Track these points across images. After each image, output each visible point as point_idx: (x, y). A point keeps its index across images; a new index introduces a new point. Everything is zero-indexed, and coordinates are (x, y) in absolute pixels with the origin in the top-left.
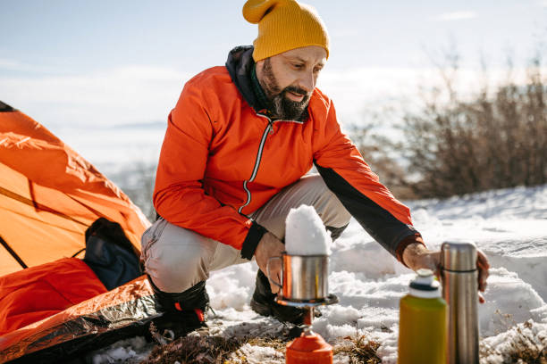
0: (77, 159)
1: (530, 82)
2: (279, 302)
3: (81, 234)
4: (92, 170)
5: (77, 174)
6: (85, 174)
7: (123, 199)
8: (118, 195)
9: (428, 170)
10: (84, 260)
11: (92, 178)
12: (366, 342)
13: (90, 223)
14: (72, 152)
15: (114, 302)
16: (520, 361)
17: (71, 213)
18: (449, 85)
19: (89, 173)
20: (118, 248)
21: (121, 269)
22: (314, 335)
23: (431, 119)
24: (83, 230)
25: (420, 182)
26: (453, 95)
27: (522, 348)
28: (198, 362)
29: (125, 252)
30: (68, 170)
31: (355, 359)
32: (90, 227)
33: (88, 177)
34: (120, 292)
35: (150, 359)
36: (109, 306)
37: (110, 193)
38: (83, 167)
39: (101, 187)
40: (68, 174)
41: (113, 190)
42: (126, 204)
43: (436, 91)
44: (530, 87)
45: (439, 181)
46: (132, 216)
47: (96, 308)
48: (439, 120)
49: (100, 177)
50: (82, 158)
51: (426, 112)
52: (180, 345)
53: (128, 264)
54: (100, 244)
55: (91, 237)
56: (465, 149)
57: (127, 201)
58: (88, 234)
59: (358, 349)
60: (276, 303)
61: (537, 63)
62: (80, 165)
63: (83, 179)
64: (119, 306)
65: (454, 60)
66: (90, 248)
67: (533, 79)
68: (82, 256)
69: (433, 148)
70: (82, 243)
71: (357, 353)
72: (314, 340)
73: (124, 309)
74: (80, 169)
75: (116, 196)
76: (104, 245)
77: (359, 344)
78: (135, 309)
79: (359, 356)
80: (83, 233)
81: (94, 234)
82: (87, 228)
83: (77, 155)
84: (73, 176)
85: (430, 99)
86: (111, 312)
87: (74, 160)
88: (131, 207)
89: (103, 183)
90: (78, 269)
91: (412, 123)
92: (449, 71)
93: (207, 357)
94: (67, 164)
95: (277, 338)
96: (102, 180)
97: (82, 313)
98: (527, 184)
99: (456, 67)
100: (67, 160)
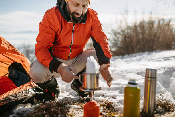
0: (5, 41)
1: (149, 20)
2: (81, 90)
3: (7, 68)
4: (10, 45)
5: (5, 47)
6: (8, 47)
7: (22, 55)
8: (20, 54)
9: (118, 47)
10: (8, 77)
11: (11, 48)
12: (108, 102)
13: (10, 64)
14: (3, 39)
15: (21, 90)
16: (159, 106)
17: (3, 60)
18: (125, 20)
19: (9, 46)
20: (21, 72)
21: (22, 80)
22: (93, 101)
23: (119, 31)
24: (7, 66)
25: (116, 51)
26: (126, 23)
27: (159, 103)
28: (52, 111)
29: (23, 74)
30: (2, 45)
31: (105, 108)
32: (10, 66)
33: (9, 48)
34: (22, 87)
35: (34, 111)
36: (19, 91)
37: (18, 53)
38: (7, 44)
39: (14, 51)
40: (2, 47)
41: (18, 52)
42: (23, 57)
43: (121, 22)
44: (149, 21)
45: (122, 50)
46: (26, 61)
47: (14, 92)
48: (122, 31)
49: (14, 48)
50: (7, 41)
51: (118, 28)
52: (45, 106)
53: (24, 78)
54: (14, 71)
55: (10, 69)
56: (130, 40)
57: (23, 56)
58: (9, 68)
59: (106, 105)
60: (80, 90)
61: (151, 13)
62: (6, 44)
63: (8, 48)
64: (23, 91)
65: (127, 12)
66: (10, 73)
67: (150, 18)
68: (7, 76)
69: (120, 40)
70: (7, 71)
71: (106, 106)
72: (94, 102)
73: (25, 92)
74: (6, 45)
75: (19, 54)
76: (16, 72)
77: (106, 103)
78: (29, 92)
79: (106, 107)
80: (8, 68)
81: (12, 67)
82: (9, 66)
83: (5, 40)
84: (4, 47)
85: (119, 24)
86: (20, 94)
87: (4, 42)
88: (25, 58)
89: (15, 50)
90: (6, 80)
91: (114, 32)
92: (125, 16)
93: (55, 109)
94: (1, 43)
95: (77, 102)
96: (14, 49)
97: (10, 94)
98: (148, 51)
99: (127, 14)
100: (2, 42)
